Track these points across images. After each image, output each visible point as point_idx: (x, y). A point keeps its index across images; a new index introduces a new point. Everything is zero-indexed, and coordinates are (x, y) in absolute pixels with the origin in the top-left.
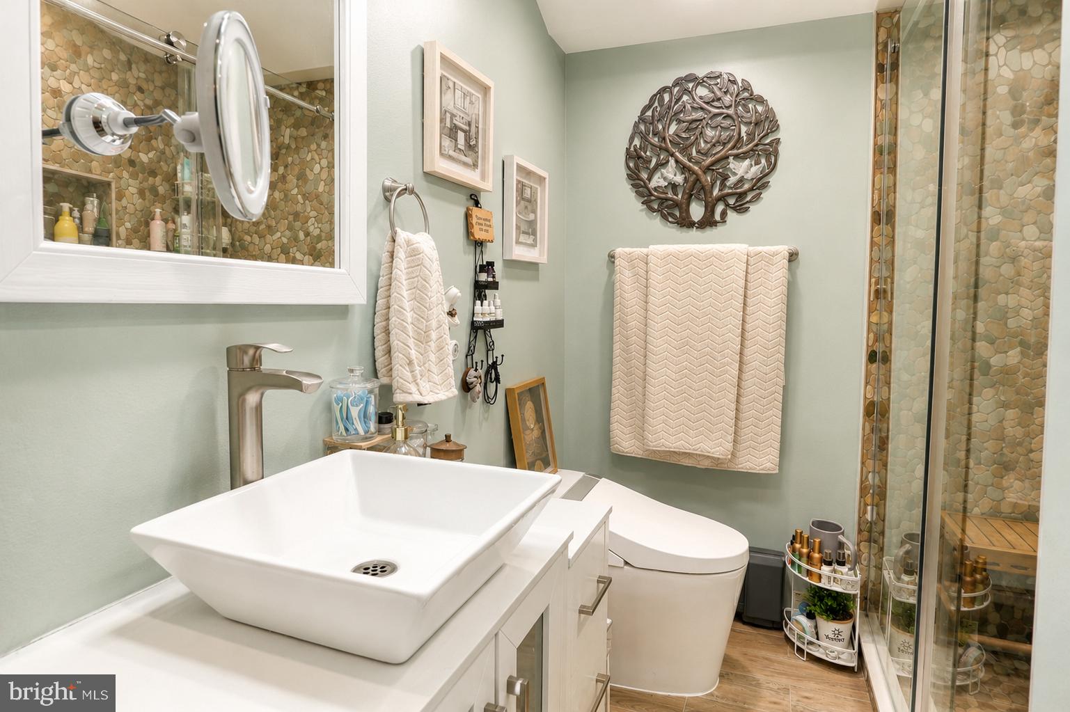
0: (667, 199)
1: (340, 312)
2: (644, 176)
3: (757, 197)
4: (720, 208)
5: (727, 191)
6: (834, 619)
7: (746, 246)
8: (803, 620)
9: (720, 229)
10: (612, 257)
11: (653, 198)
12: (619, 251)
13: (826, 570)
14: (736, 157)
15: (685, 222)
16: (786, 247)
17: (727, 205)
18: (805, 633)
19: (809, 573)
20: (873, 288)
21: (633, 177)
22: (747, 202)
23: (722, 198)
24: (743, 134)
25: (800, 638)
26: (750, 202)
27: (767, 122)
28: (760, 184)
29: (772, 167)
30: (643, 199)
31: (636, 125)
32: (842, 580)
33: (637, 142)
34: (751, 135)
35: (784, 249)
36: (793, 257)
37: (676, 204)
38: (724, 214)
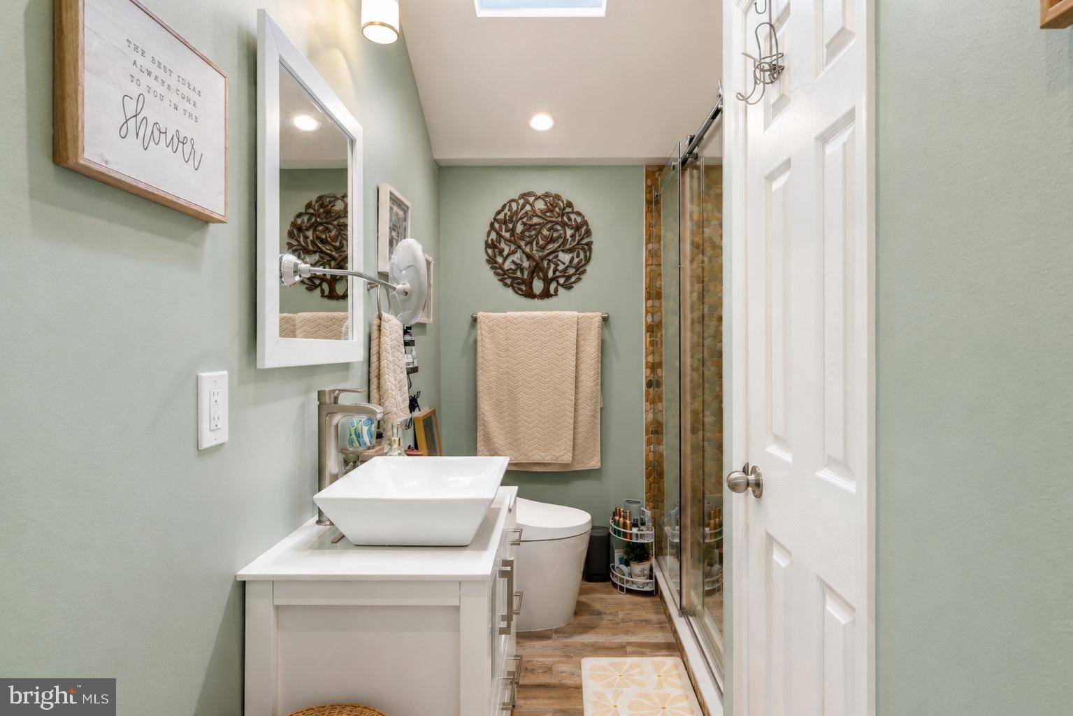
0: (518, 278)
1: (346, 367)
2: (500, 260)
3: (579, 279)
4: (553, 286)
5: (558, 274)
6: (641, 562)
7: (575, 313)
8: (623, 567)
9: (554, 299)
10: (475, 320)
11: (506, 276)
12: (480, 314)
13: (635, 530)
14: (563, 251)
15: (530, 294)
16: (599, 314)
17: (558, 284)
18: (624, 575)
19: (625, 535)
20: (648, 340)
21: (491, 261)
22: (572, 283)
23: (555, 279)
24: (568, 237)
25: (621, 580)
26: (574, 282)
27: (582, 228)
28: (580, 270)
29: (588, 260)
30: (500, 278)
31: (492, 225)
32: (646, 536)
33: (493, 235)
34: (573, 236)
35: (597, 316)
36: (605, 320)
37: (523, 282)
38: (556, 290)
